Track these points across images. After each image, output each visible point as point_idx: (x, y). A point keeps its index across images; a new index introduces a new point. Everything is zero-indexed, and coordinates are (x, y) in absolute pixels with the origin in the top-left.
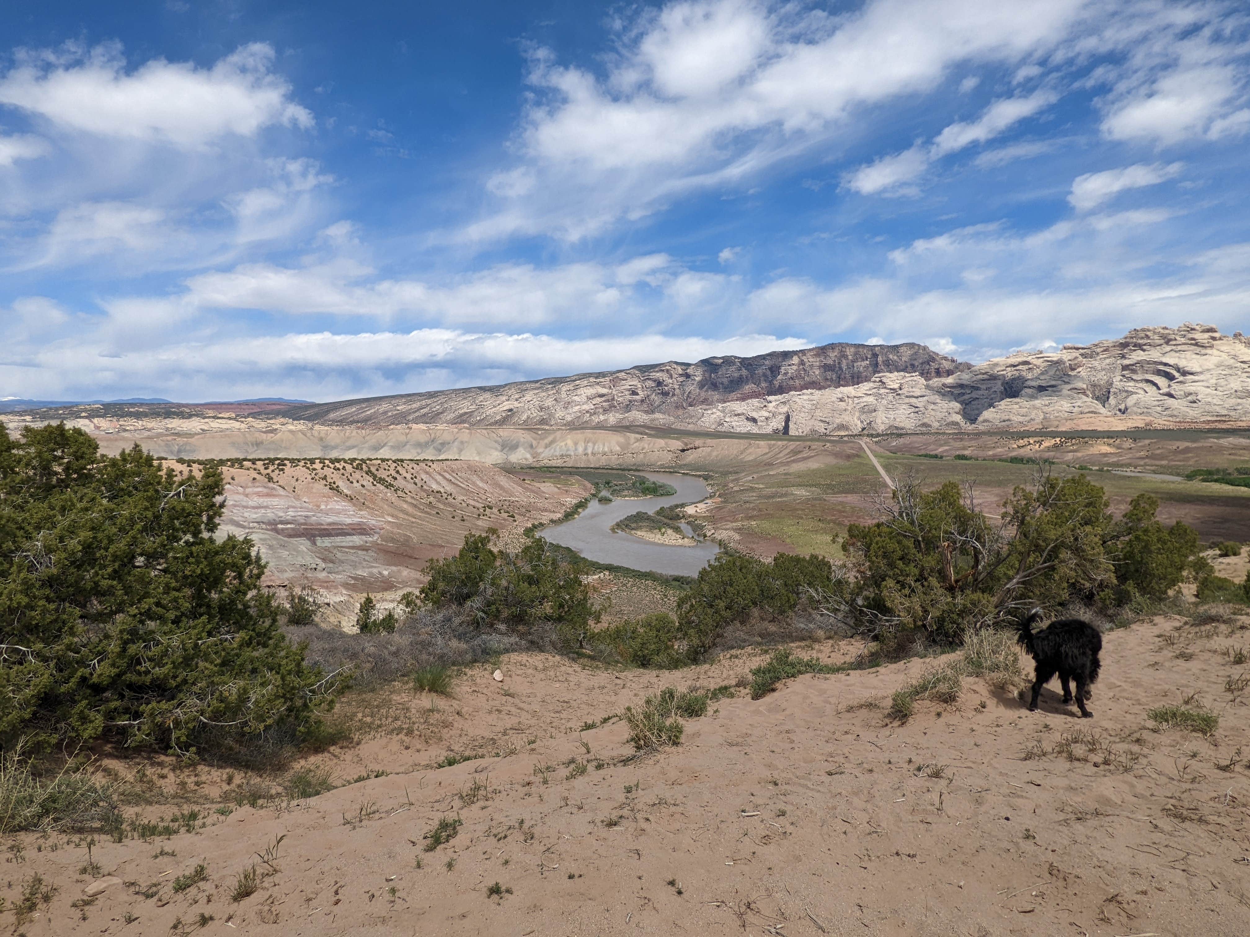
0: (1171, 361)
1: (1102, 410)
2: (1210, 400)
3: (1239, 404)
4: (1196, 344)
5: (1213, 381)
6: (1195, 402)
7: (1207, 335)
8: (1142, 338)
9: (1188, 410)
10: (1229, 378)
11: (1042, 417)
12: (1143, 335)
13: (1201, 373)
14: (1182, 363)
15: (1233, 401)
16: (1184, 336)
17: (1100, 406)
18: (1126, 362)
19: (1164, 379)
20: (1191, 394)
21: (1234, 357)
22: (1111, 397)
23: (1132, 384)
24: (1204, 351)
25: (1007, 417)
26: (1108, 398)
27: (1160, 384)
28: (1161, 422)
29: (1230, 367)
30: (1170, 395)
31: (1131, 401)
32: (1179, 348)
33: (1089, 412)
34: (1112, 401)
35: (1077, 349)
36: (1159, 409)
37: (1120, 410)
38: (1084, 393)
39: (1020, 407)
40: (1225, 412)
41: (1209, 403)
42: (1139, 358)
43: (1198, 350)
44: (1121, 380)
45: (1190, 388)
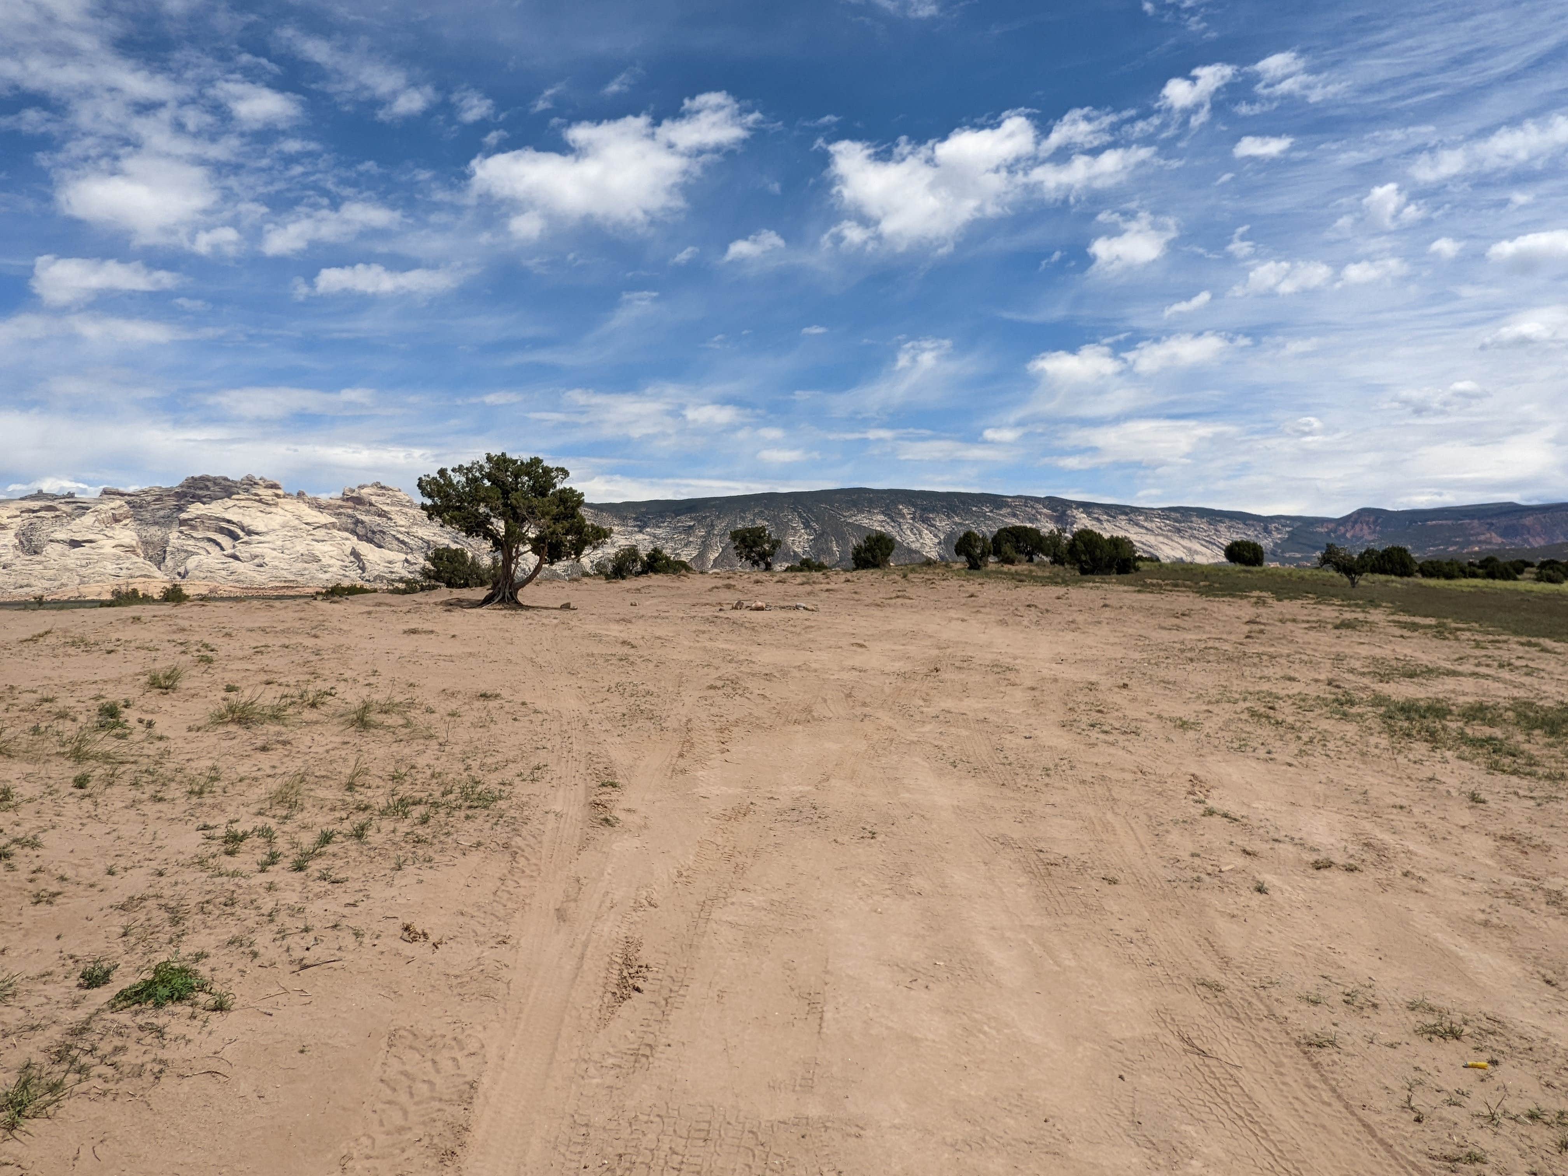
0: (235, 519)
1: (158, 573)
2: (277, 563)
3: (305, 569)
4: (260, 501)
5: (279, 543)
6: (261, 566)
7: (270, 492)
8: (201, 489)
9: (255, 574)
10: (295, 540)
11: (78, 581)
12: (201, 485)
13: (267, 533)
14: (246, 521)
15: (300, 565)
16: (247, 491)
17: (155, 568)
18: (184, 516)
19: (228, 538)
20: (257, 556)
21: (299, 518)
22: (168, 558)
23: (192, 542)
24: (268, 509)
25: (25, 582)
26: (164, 558)
27: (224, 544)
28: (226, 588)
29: (295, 529)
30: (236, 558)
31: (191, 563)
32: (243, 503)
33: (141, 576)
34: (169, 562)
35: (122, 495)
36: (224, 573)
37: (179, 574)
38: (134, 552)
39: (45, 568)
40: (292, 578)
41: (276, 567)
42: (199, 512)
43: (263, 507)
44: (179, 538)
45: (256, 549)
